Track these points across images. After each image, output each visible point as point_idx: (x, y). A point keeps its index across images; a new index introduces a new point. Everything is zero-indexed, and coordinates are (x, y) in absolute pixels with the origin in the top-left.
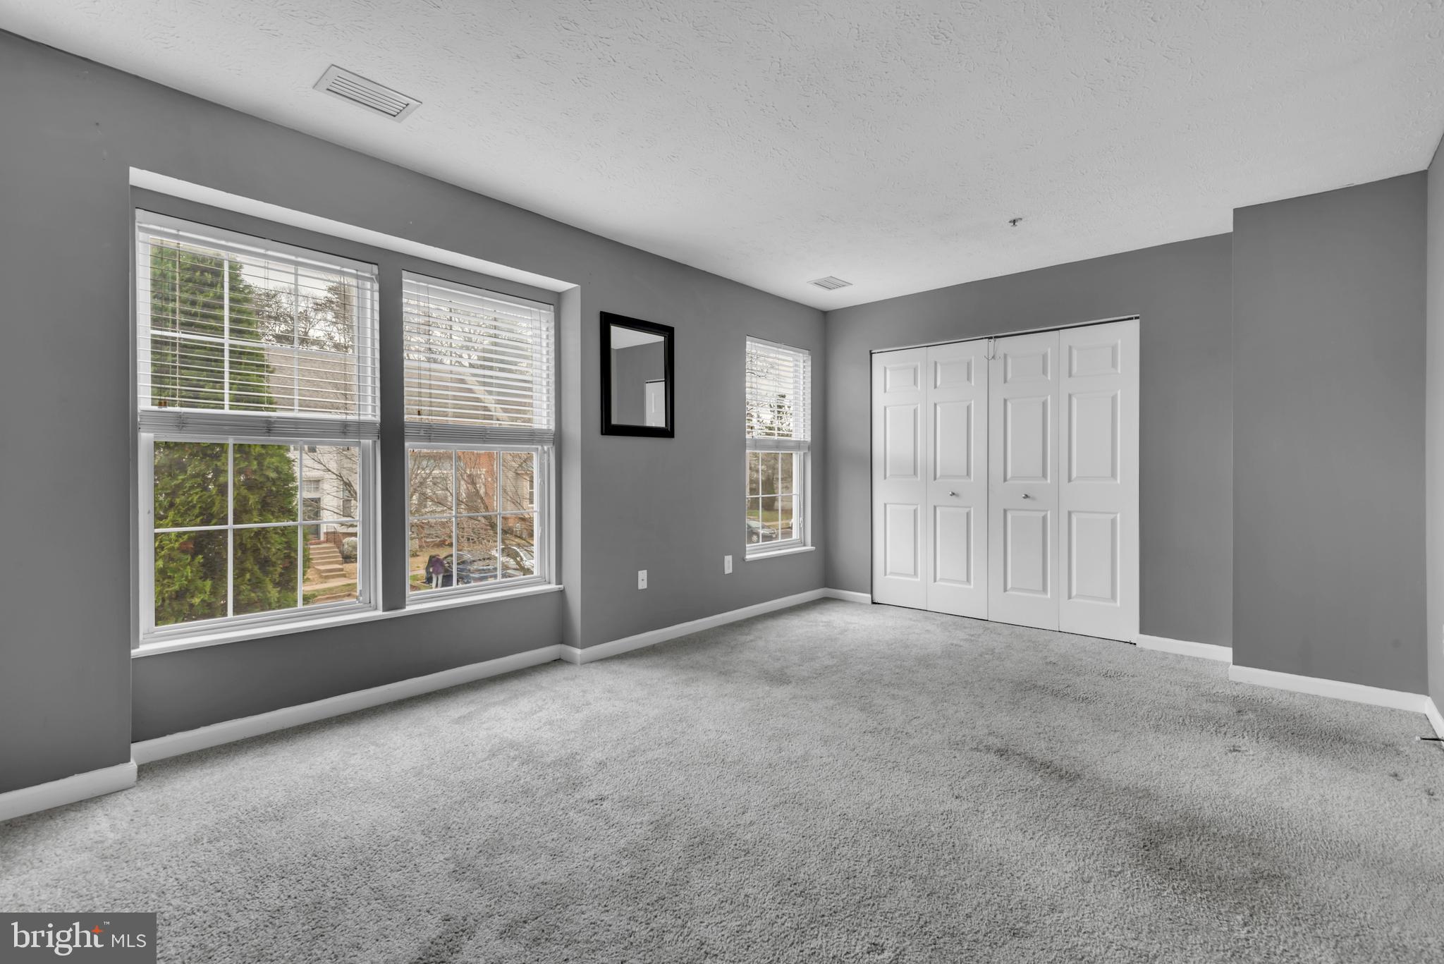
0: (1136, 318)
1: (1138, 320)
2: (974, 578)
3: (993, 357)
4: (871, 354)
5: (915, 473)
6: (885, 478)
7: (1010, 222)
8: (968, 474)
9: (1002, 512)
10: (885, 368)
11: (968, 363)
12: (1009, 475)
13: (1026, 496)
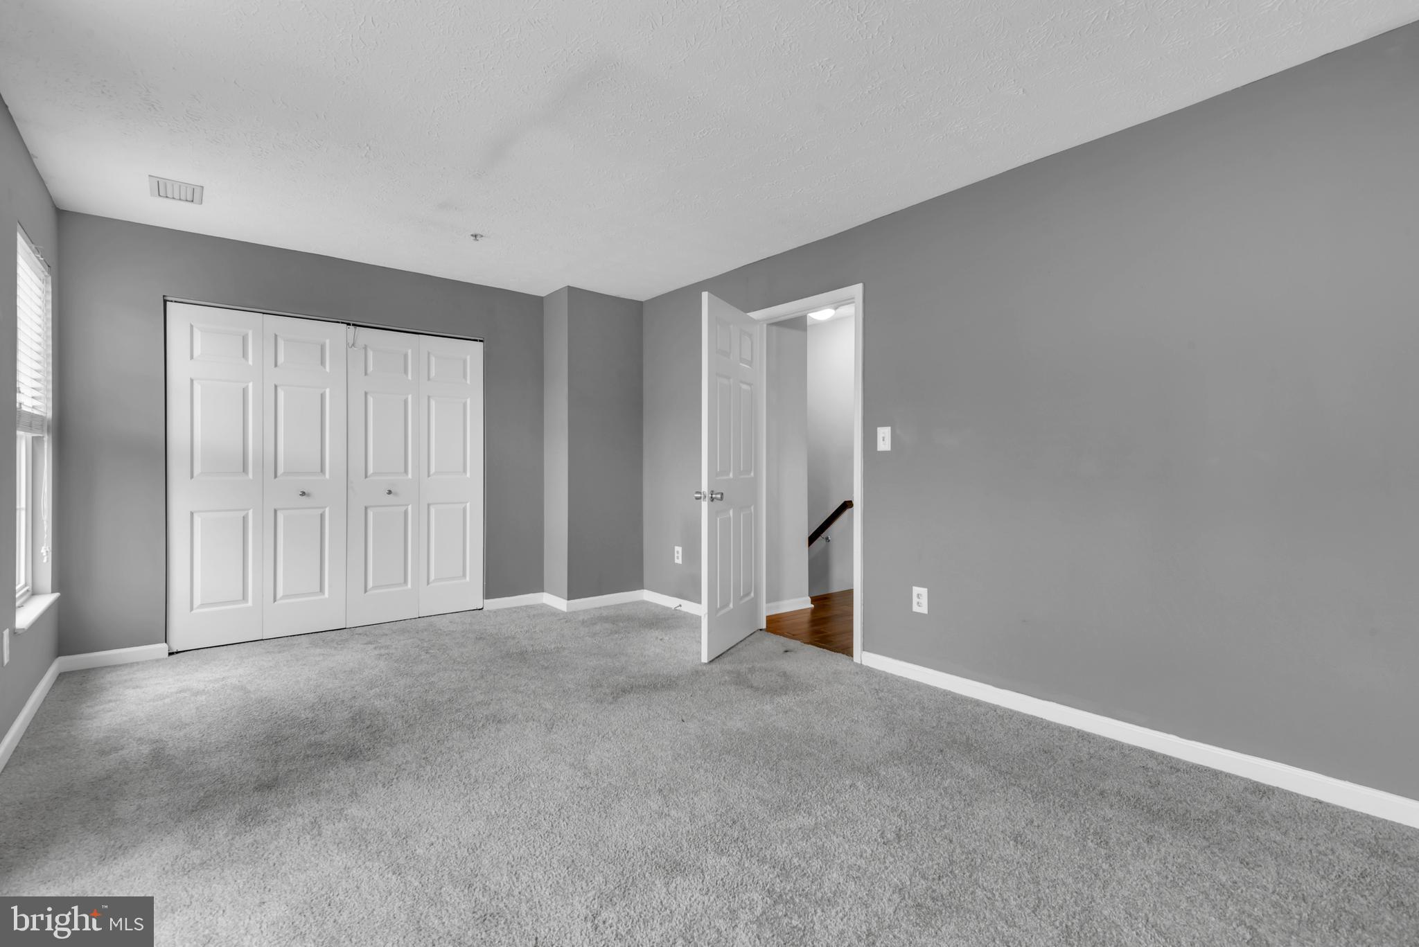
0: (481, 341)
1: (482, 343)
2: (330, 586)
3: (353, 345)
4: (165, 302)
5: (245, 469)
6: (192, 477)
7: (472, 235)
8: (322, 470)
9: (364, 508)
10: (192, 326)
11: (322, 346)
12: (371, 471)
13: (390, 492)
